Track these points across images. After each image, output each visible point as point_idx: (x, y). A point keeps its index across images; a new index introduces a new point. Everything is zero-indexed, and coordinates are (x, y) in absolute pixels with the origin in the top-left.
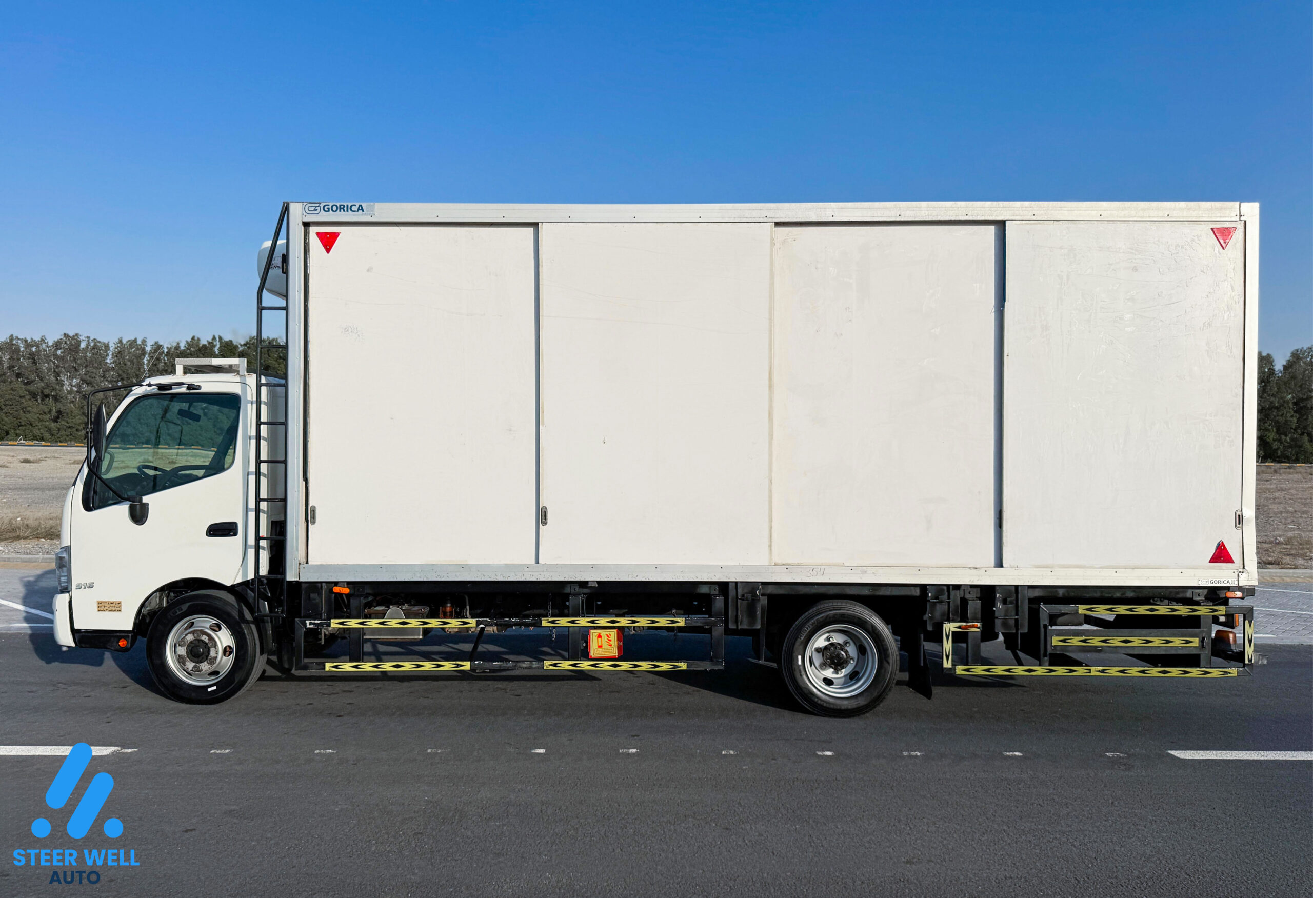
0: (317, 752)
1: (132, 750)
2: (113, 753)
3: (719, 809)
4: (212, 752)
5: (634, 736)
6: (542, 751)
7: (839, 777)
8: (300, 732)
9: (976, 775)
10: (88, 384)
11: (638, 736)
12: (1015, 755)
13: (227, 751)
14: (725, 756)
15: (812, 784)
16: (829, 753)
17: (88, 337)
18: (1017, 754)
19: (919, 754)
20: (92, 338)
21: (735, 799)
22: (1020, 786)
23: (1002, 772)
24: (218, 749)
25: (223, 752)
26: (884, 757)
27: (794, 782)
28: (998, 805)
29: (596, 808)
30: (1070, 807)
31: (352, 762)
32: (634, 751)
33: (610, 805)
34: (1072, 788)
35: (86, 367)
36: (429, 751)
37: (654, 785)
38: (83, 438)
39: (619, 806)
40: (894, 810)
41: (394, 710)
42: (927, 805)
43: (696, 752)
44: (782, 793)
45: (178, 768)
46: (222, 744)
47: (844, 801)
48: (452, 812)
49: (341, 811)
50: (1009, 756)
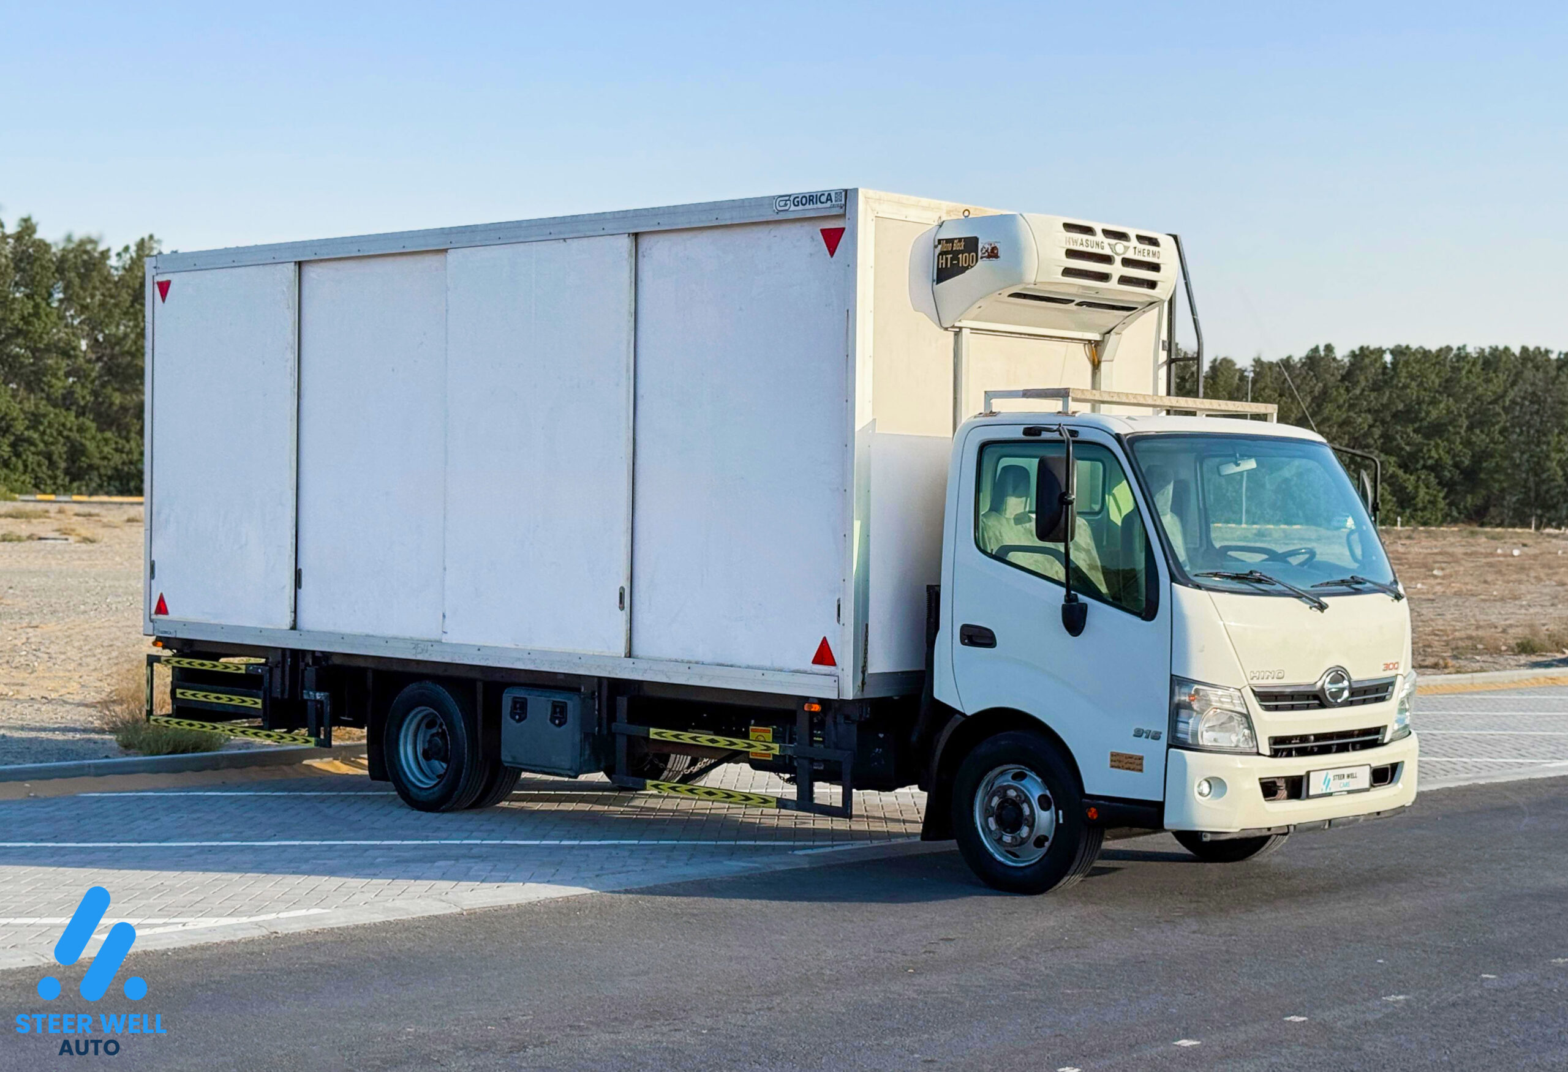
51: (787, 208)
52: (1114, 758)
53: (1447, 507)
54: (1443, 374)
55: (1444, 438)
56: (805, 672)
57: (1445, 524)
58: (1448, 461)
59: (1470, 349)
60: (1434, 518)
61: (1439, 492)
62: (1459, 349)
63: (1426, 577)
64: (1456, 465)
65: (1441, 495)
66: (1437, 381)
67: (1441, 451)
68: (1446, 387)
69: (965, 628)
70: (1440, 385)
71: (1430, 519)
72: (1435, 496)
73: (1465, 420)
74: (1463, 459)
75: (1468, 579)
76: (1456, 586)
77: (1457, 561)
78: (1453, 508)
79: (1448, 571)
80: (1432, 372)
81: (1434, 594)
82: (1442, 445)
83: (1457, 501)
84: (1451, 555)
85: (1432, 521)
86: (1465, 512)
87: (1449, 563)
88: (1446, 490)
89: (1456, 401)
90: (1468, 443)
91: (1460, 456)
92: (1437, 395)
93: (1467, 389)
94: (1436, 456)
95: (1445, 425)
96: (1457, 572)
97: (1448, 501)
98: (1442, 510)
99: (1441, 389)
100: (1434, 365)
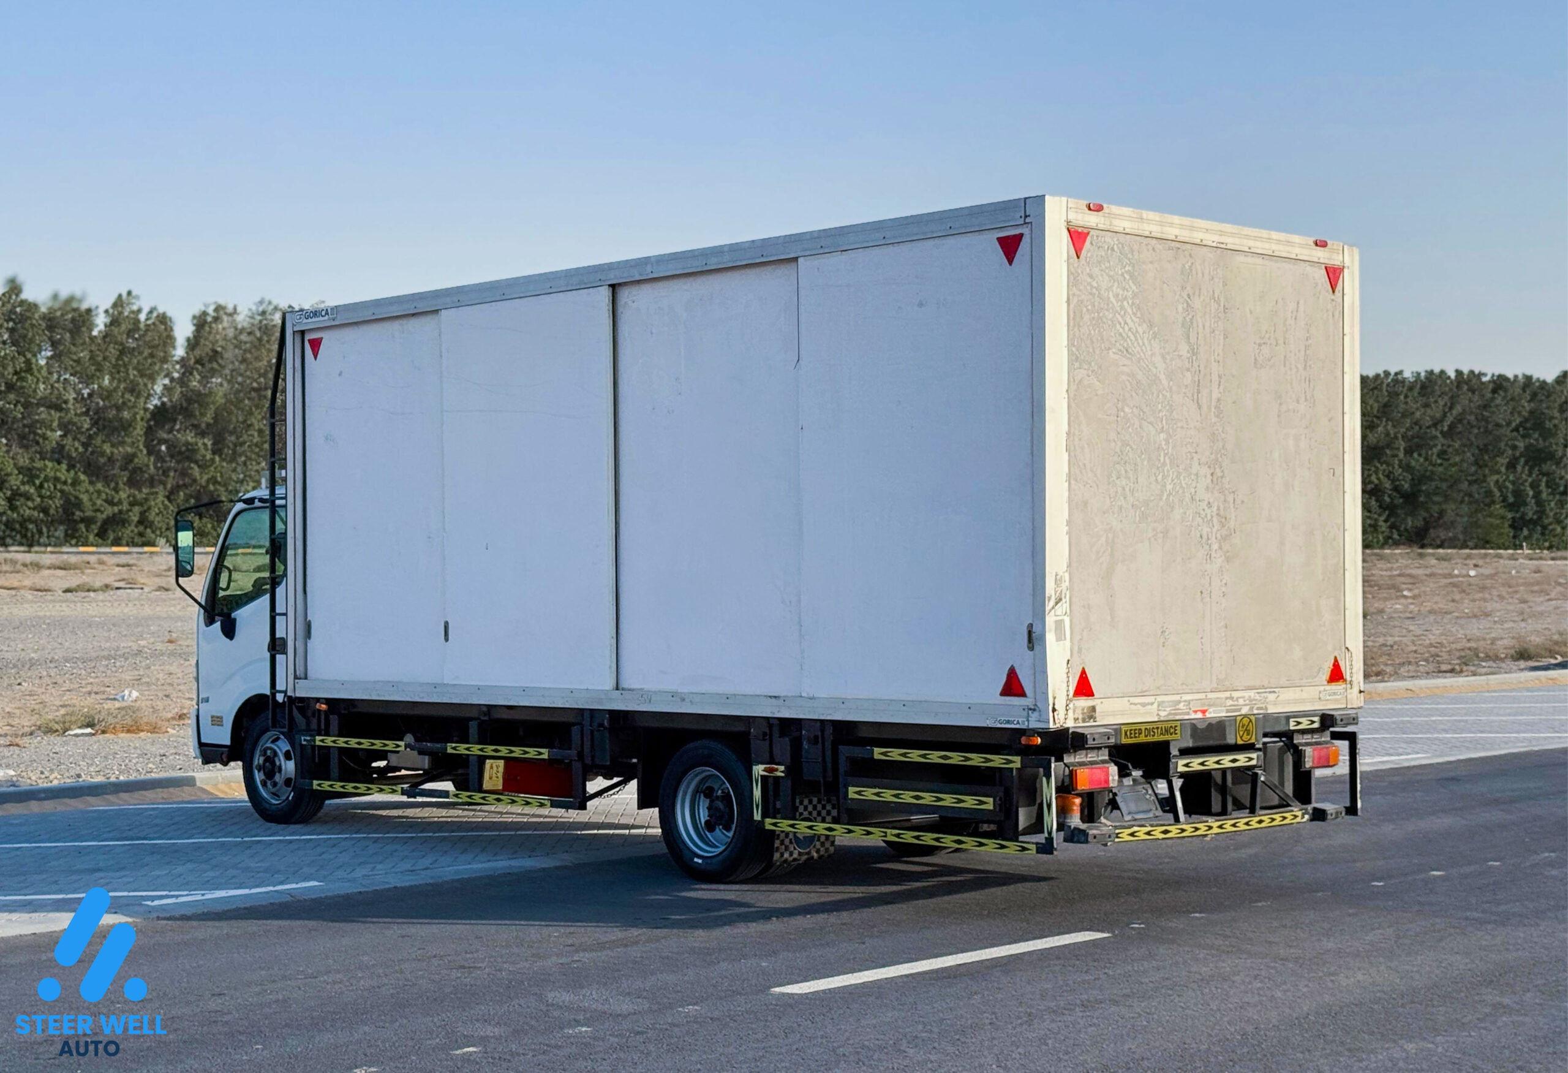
53: (1388, 530)
54: (1380, 399)
55: (1382, 460)
57: (1387, 547)
58: (1388, 485)
59: (1407, 374)
60: (1375, 540)
61: (1380, 515)
62: (1396, 374)
63: (1397, 598)
64: (1396, 489)
65: (1383, 518)
66: (1376, 405)
67: (1381, 476)
68: (1384, 412)
70: (1378, 411)
71: (1372, 541)
72: (1376, 520)
73: (1402, 443)
74: (1403, 483)
75: (1436, 599)
76: (1428, 605)
77: (1422, 582)
78: (1394, 531)
79: (1416, 592)
80: (1370, 398)
81: (1411, 612)
82: (1381, 468)
83: (1398, 524)
84: (1411, 576)
85: (1375, 544)
86: (1406, 534)
87: (1414, 584)
88: (1387, 512)
89: (1394, 426)
90: (1407, 468)
91: (1399, 481)
92: (1375, 419)
93: (1404, 415)
94: (1376, 481)
95: (1383, 448)
96: (1425, 592)
97: (1389, 524)
98: (1383, 532)
99: (1379, 415)
100: (1372, 390)
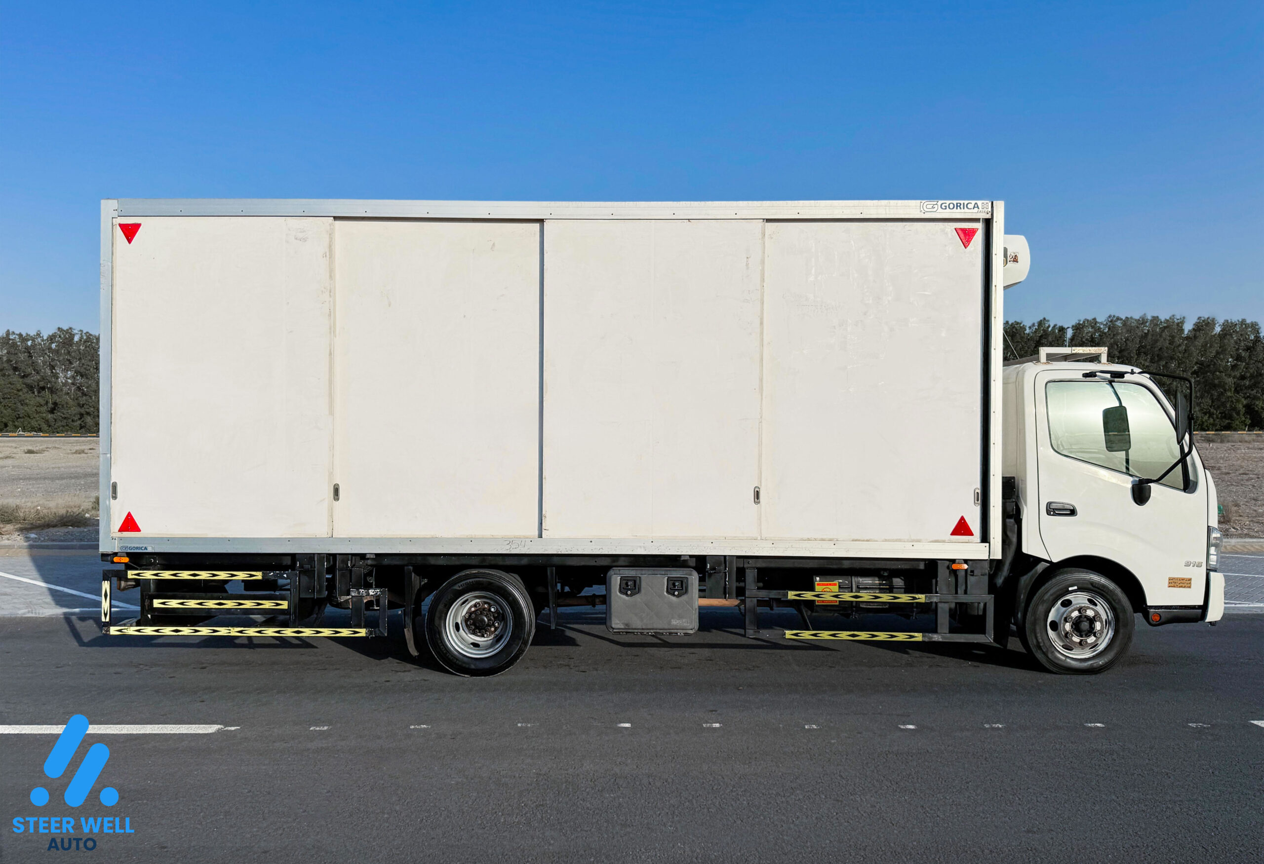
0: (412, 727)
1: (236, 728)
2: (218, 731)
3: (823, 781)
4: (311, 729)
5: (712, 711)
6: (628, 725)
7: (930, 751)
8: (388, 708)
9: (1065, 746)
10: (82, 376)
11: (716, 711)
12: (1098, 727)
13: (326, 728)
14: (809, 730)
15: (906, 757)
16: (911, 727)
17: (81, 331)
18: (1099, 725)
19: (1000, 726)
20: (84, 332)
21: (836, 772)
22: (1114, 757)
23: (1091, 743)
24: (317, 726)
25: (322, 728)
26: (968, 730)
27: (887, 755)
28: (1098, 775)
29: (701, 781)
30: (1172, 777)
31: (450, 737)
32: (717, 725)
33: (714, 778)
34: (1167, 758)
35: (80, 359)
36: (519, 725)
37: (750, 758)
38: (78, 429)
39: (723, 778)
40: (996, 780)
41: (470, 686)
42: (1028, 777)
43: (780, 727)
44: (878, 766)
45: (284, 744)
46: (318, 721)
47: (943, 773)
48: (565, 784)
49: (457, 784)
50: (1091, 728)
51: (935, 210)
52: (1171, 581)
56: (944, 541)
69: (1049, 504)
